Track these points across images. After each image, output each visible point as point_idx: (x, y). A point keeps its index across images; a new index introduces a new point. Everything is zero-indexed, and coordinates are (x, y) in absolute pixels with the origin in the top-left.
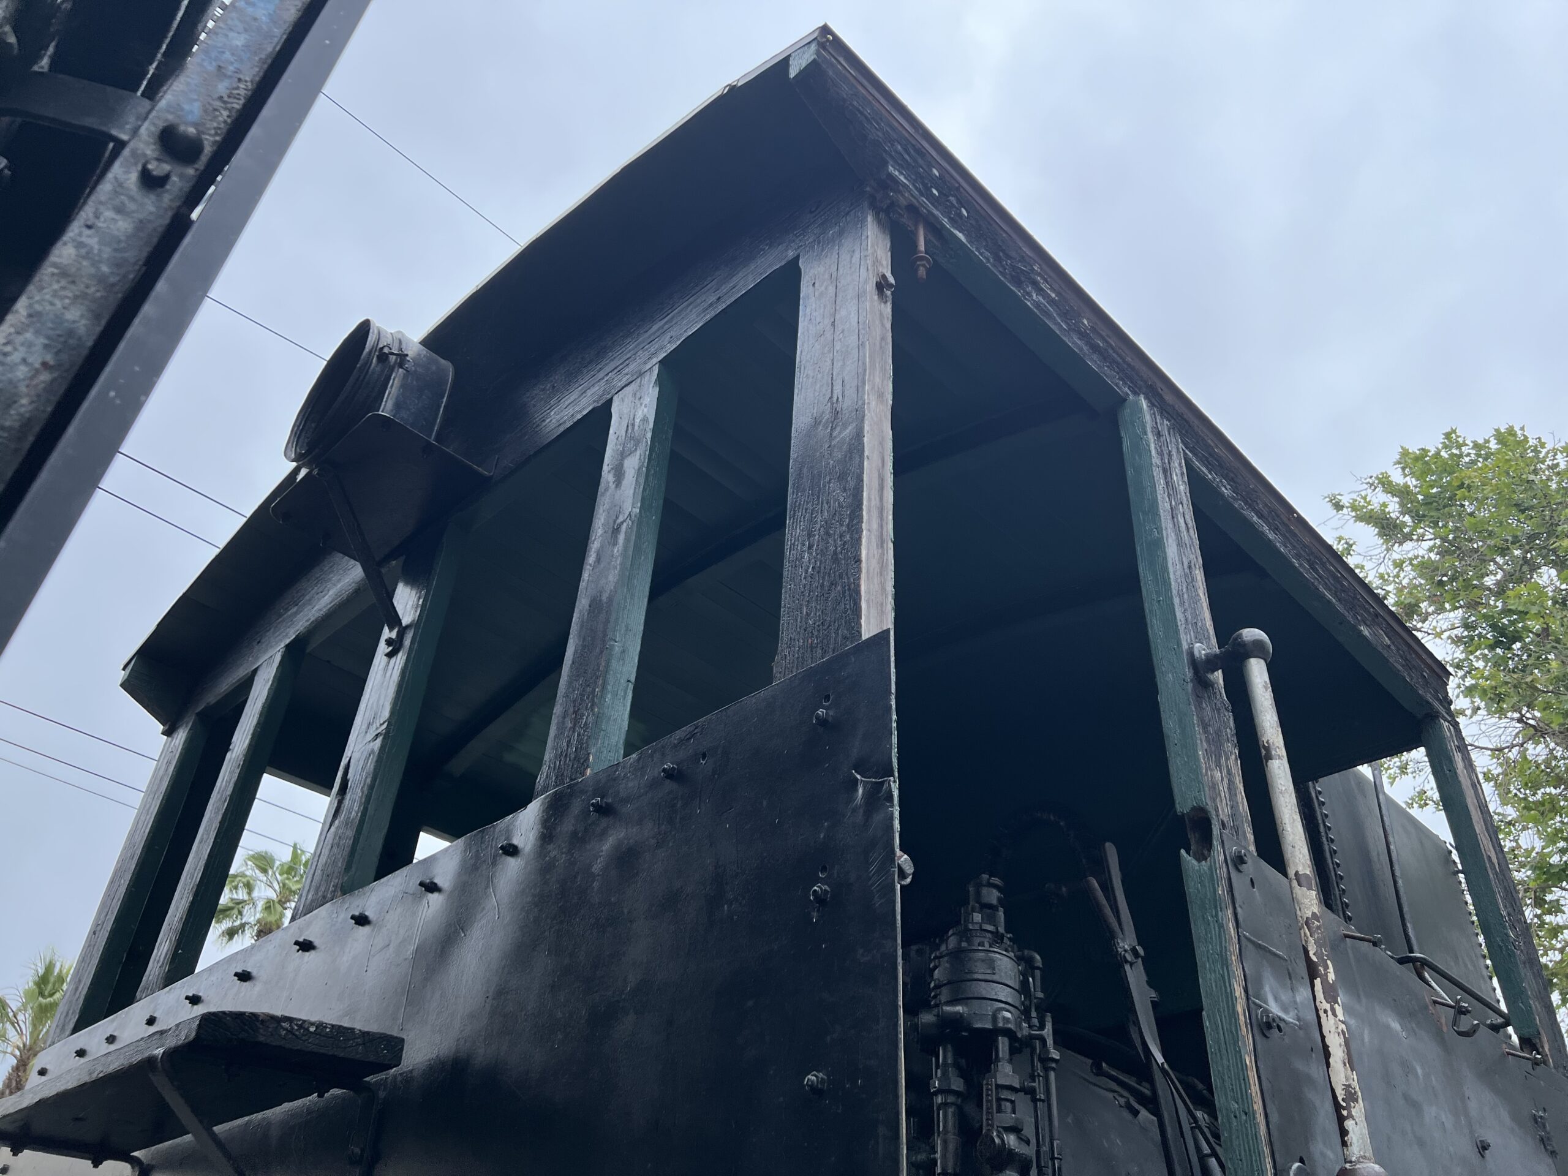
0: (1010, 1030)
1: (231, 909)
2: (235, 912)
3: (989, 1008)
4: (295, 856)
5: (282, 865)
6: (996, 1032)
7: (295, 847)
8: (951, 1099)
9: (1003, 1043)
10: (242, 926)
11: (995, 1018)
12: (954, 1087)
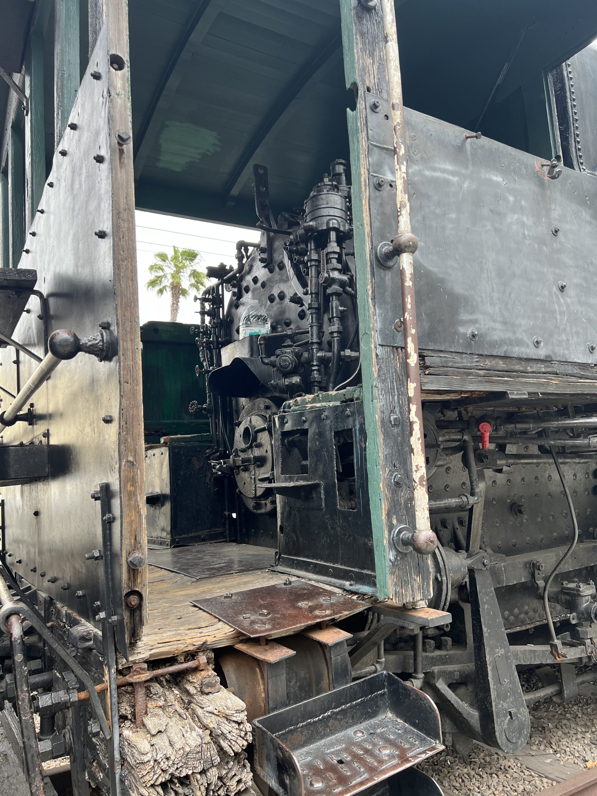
0: (335, 227)
1: (157, 280)
2: (158, 282)
3: (325, 220)
4: (176, 251)
5: (172, 257)
6: (329, 230)
7: (174, 247)
8: (313, 263)
9: (333, 235)
10: (164, 287)
11: (328, 223)
12: (313, 258)
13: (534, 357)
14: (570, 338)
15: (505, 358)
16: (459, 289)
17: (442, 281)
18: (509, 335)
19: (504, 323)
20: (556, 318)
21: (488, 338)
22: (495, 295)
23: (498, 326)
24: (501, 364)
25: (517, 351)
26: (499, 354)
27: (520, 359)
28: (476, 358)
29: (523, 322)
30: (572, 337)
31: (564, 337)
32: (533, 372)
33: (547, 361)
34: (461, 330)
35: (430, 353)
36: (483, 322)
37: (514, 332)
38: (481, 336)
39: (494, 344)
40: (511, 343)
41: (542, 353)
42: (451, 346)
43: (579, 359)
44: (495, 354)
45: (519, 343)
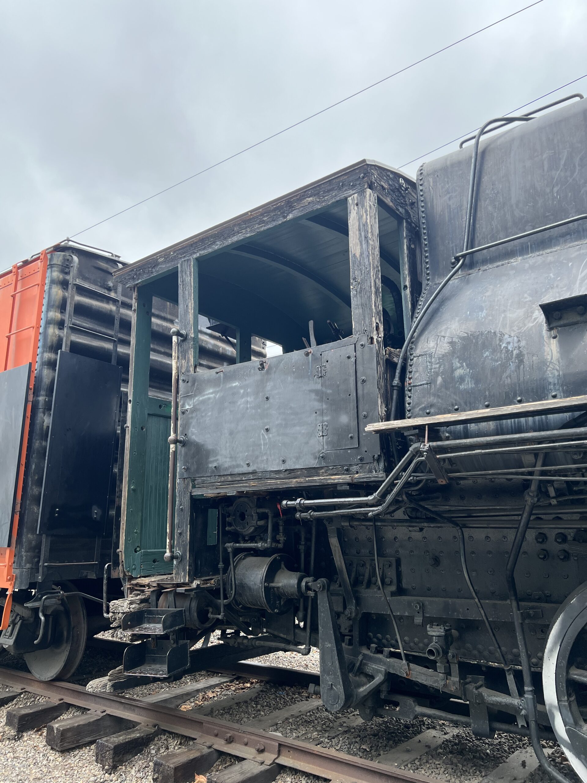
13: (246, 472)
14: (269, 458)
15: (231, 475)
16: (210, 447)
17: (203, 445)
18: (234, 463)
19: (231, 457)
20: (261, 448)
21: (223, 467)
22: (228, 445)
23: (228, 460)
24: (230, 478)
25: (237, 471)
26: (228, 474)
27: (240, 474)
28: (217, 477)
29: (241, 455)
30: (271, 456)
31: (265, 458)
32: (246, 480)
33: (254, 473)
34: (210, 465)
35: (197, 479)
36: (220, 460)
37: (236, 461)
38: (219, 466)
39: (226, 469)
40: (234, 467)
41: (250, 469)
42: (205, 474)
43: (274, 468)
44: (226, 474)
45: (238, 466)
